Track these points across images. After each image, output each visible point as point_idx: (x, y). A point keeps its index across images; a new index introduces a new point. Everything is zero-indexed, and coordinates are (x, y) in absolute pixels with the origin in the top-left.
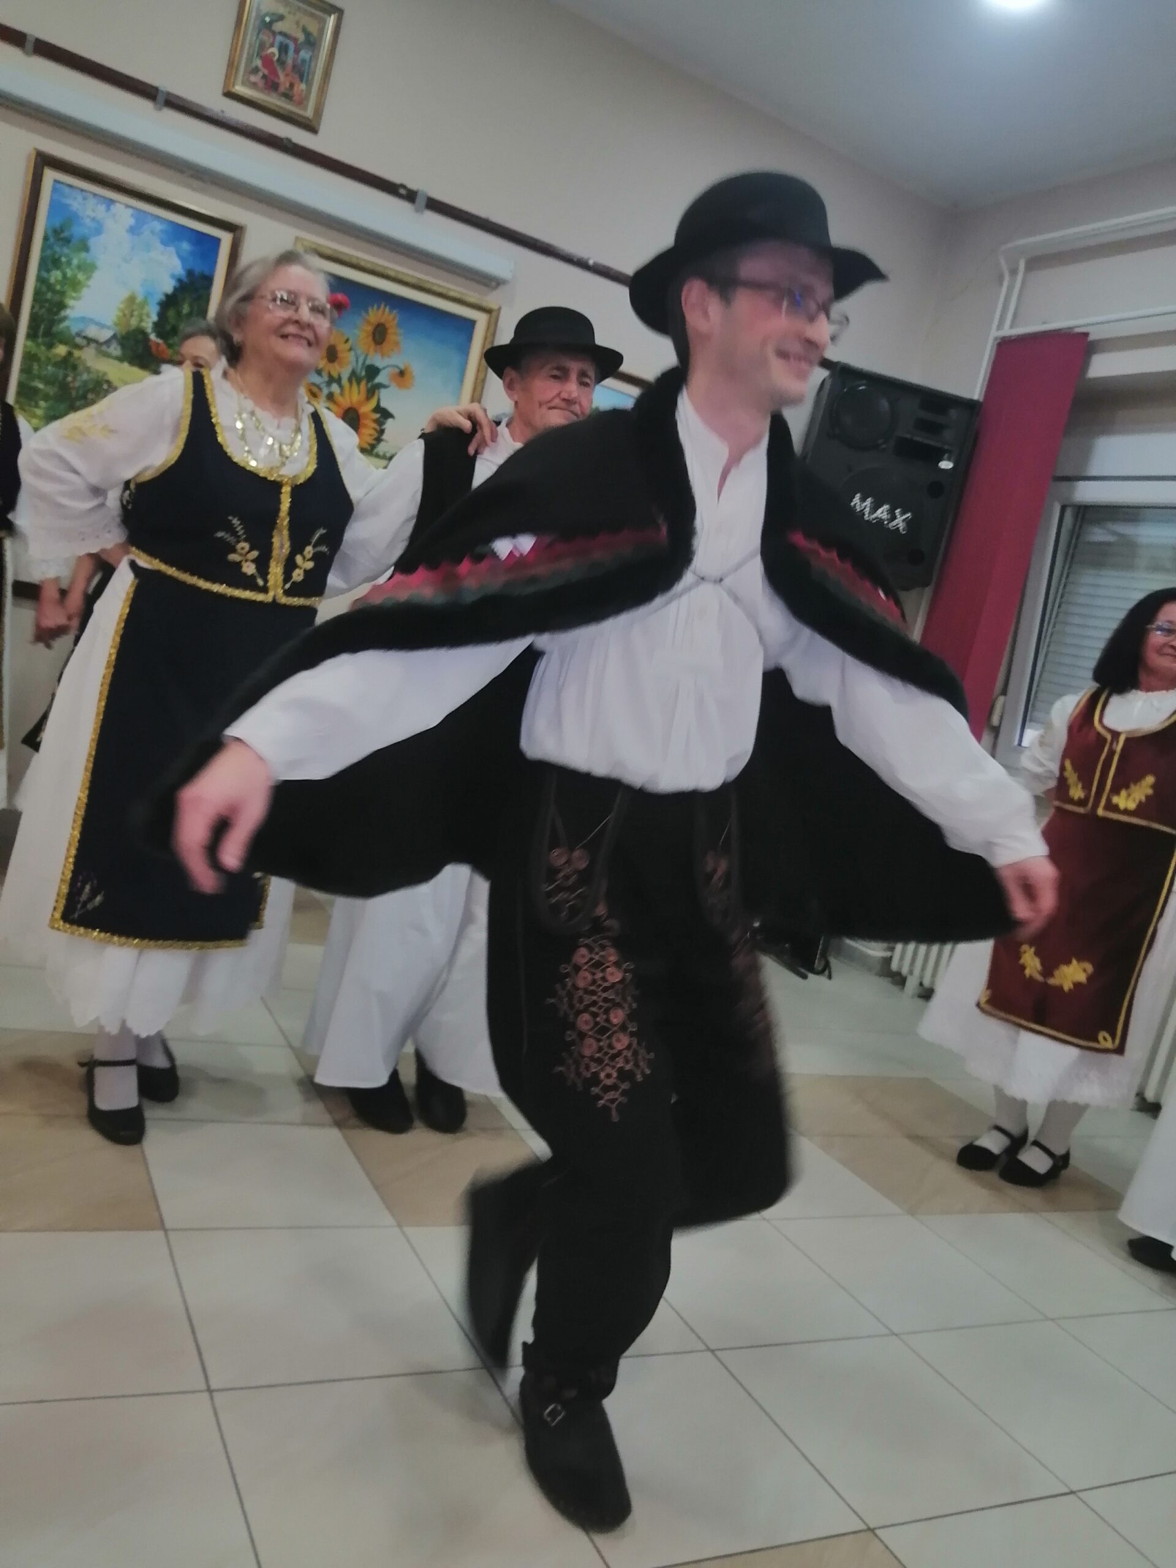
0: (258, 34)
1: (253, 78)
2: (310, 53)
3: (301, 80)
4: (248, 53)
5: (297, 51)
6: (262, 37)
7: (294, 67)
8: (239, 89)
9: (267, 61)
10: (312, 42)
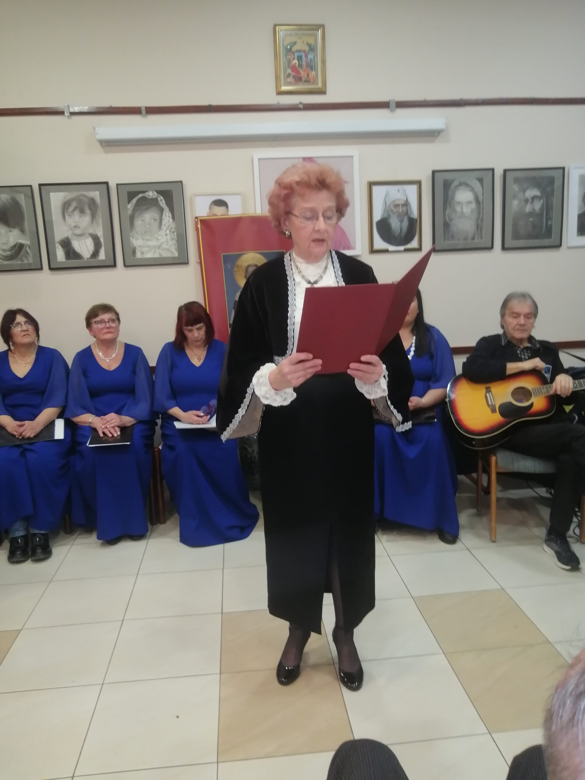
0: (286, 57)
1: (289, 80)
2: (313, 55)
3: (312, 70)
4: (284, 69)
5: (306, 56)
6: (288, 57)
7: (307, 65)
8: (284, 88)
9: (294, 68)
10: (312, 49)
